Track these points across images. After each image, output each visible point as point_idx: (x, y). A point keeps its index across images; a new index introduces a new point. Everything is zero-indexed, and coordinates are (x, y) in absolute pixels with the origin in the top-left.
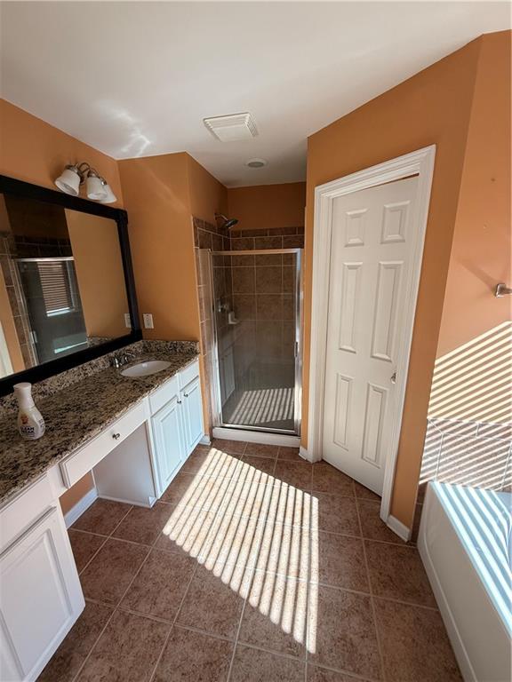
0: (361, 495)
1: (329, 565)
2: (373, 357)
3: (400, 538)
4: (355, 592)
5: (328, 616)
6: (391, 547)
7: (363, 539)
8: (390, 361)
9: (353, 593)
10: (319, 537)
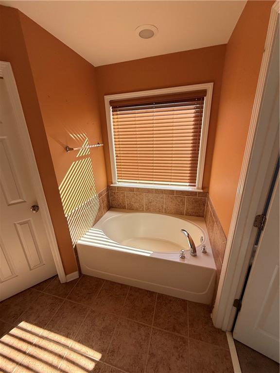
0: (43, 289)
1: (68, 329)
2: (9, 205)
3: (76, 279)
4: (86, 316)
5: (90, 339)
6: (77, 286)
7: (66, 299)
8: (25, 202)
9: (87, 318)
10: (49, 330)
